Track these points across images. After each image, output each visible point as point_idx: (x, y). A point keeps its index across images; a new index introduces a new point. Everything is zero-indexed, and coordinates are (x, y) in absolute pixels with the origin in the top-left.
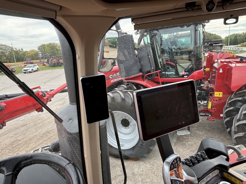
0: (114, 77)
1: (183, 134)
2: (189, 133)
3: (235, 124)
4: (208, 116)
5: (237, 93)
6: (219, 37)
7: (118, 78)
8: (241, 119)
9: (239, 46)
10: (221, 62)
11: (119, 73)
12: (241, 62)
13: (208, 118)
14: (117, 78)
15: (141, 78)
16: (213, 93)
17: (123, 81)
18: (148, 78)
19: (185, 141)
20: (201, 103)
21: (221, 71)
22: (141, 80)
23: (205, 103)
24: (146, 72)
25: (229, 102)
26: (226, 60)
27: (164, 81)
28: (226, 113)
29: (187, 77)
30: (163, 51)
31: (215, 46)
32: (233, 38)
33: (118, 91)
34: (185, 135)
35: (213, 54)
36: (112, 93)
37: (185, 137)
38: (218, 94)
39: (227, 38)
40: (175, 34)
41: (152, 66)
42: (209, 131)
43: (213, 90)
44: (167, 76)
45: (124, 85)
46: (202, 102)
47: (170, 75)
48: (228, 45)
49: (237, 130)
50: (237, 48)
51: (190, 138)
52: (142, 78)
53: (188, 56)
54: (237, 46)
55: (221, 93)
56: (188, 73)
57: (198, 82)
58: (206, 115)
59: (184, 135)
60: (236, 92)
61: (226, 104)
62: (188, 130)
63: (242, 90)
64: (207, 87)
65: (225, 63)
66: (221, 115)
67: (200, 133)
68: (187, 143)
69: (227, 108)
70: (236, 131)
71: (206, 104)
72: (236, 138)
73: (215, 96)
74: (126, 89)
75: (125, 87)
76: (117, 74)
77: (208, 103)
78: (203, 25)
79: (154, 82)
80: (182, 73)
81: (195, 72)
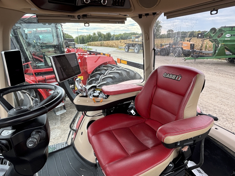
1: (61, 113)
2: (65, 111)
6: (71, 37)
9: (86, 45)
10: (78, 54)
12: (90, 54)
16: (77, 78)
25: (88, 82)
26: (82, 53)
30: (29, 44)
31: (69, 44)
32: (81, 38)
35: (71, 50)
39: (77, 38)
40: (35, 30)
44: (38, 67)
46: (71, 86)
47: (41, 66)
48: (78, 44)
50: (85, 46)
53: (54, 49)
54: (84, 44)
55: (82, 77)
60: (91, 74)
61: (87, 84)
62: (64, 109)
63: (94, 73)
65: (81, 55)
67: (73, 110)
68: (65, 120)
71: (73, 87)
78: (61, 24)
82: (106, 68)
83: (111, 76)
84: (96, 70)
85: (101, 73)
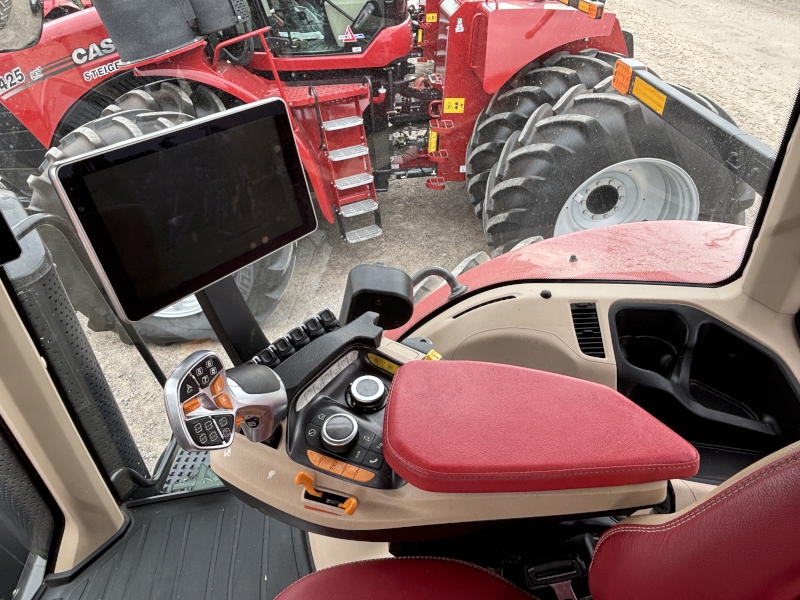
0: (92, 56)
1: (365, 239)
2: (379, 232)
3: (492, 190)
4: (429, 174)
5: (499, 99)
7: (111, 61)
8: (504, 174)
11: (109, 40)
13: (428, 181)
14: (105, 63)
15: (203, 60)
16: (440, 103)
17: (132, 73)
18: (230, 59)
19: (370, 256)
20: (411, 138)
21: (460, 28)
22: (206, 70)
23: (420, 137)
24: (219, 36)
25: (481, 127)
27: (289, 70)
28: (472, 162)
29: (359, 49)
33: (120, 119)
34: (372, 239)
36: (97, 127)
37: (370, 245)
38: (453, 105)
41: (236, 9)
42: (432, 218)
43: (438, 92)
44: (299, 48)
45: (143, 89)
46: (413, 132)
47: (309, 44)
49: (495, 206)
51: (385, 246)
52: (209, 56)
55: (461, 101)
56: (362, 36)
57: (395, 65)
58: (424, 174)
59: (366, 241)
60: (498, 96)
61: (474, 134)
62: (376, 224)
63: (512, 88)
64: (426, 82)
66: (463, 169)
67: (412, 227)
69: (474, 147)
70: (492, 209)
71: (422, 140)
72: (491, 230)
73: (446, 111)
74: (152, 107)
75: (148, 96)
76: (103, 45)
77: (427, 134)
79: (254, 72)
80: (343, 36)
81: (383, 31)
82: (568, 72)
83: (584, 118)
84: (526, 76)
85: (543, 93)
